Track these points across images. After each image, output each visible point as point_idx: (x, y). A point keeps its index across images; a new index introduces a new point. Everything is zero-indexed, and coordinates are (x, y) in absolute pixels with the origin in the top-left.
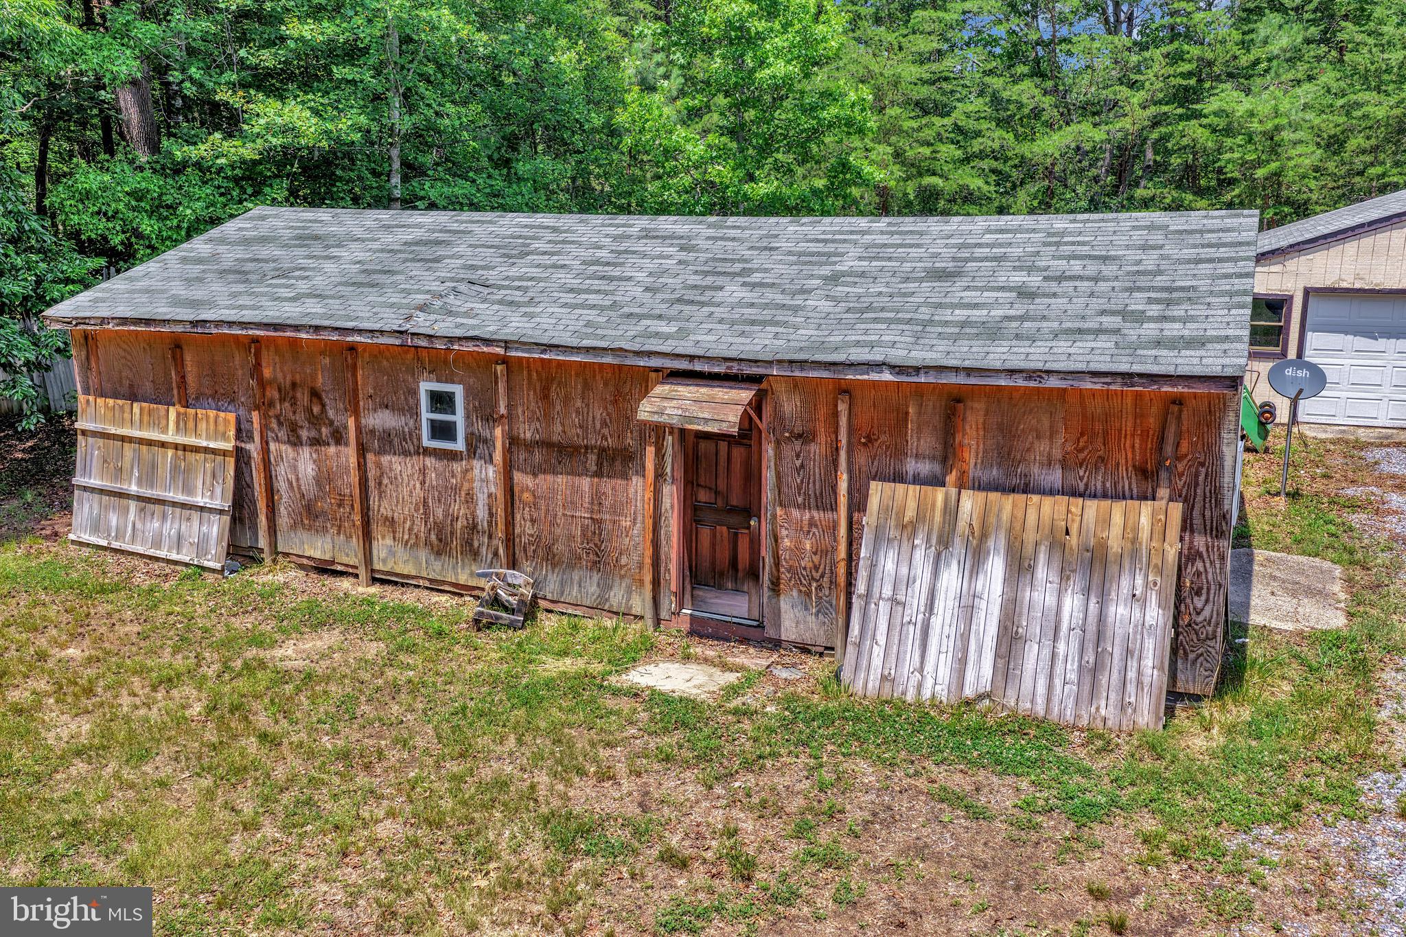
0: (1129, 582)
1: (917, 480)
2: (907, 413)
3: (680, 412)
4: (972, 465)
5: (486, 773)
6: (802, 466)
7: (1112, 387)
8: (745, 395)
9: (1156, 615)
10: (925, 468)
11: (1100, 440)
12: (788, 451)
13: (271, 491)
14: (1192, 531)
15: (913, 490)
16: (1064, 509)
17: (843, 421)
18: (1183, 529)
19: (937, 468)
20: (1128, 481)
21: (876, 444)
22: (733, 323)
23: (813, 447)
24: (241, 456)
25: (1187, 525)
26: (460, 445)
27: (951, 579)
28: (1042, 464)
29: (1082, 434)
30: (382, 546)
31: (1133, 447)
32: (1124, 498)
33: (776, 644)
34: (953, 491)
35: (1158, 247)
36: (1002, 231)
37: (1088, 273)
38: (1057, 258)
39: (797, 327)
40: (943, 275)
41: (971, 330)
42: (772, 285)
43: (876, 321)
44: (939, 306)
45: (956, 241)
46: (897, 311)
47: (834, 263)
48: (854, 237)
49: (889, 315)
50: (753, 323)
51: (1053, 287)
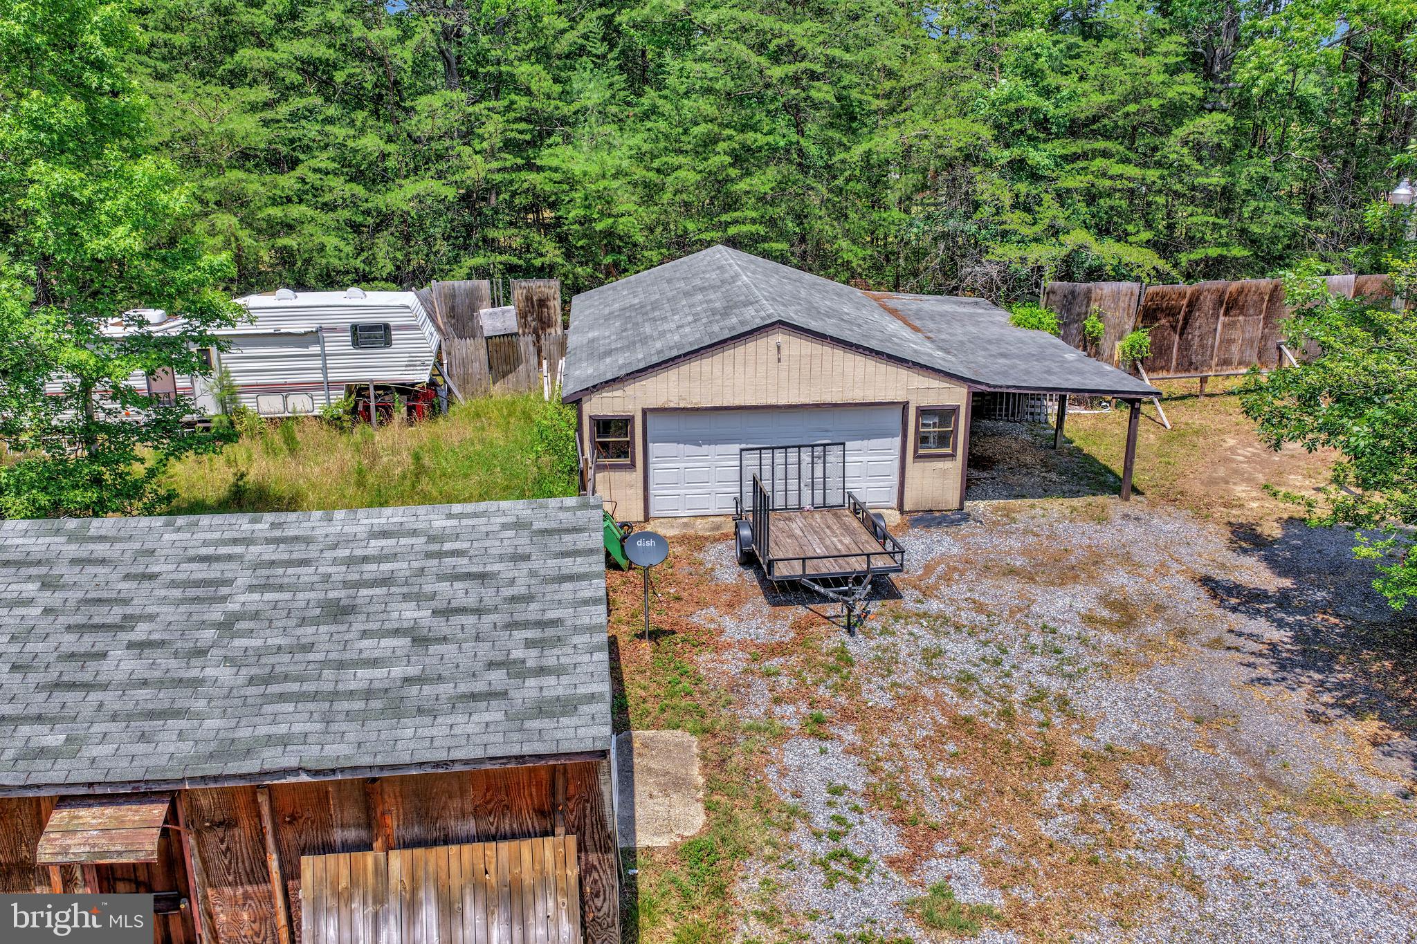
1: (347, 847)
2: (327, 792)
3: (87, 849)
4: (395, 827)
6: (228, 849)
7: (509, 766)
8: (158, 811)
9: (567, 928)
10: (352, 835)
11: (503, 792)
12: (211, 839)
14: (586, 851)
15: (344, 858)
16: (480, 854)
17: (265, 810)
18: (579, 851)
19: (363, 834)
20: (531, 822)
21: (301, 821)
22: (129, 717)
23: (237, 831)
25: (581, 847)
27: (391, 934)
28: (456, 818)
29: (488, 790)
31: (531, 795)
32: (530, 836)
34: (382, 854)
35: (526, 557)
36: (385, 534)
37: (471, 602)
38: (441, 578)
39: (200, 716)
40: (338, 612)
41: (376, 704)
42: (162, 644)
43: (282, 697)
44: (341, 665)
45: (343, 553)
46: (301, 679)
47: (224, 599)
48: (238, 550)
49: (294, 687)
50: (151, 715)
51: (442, 627)
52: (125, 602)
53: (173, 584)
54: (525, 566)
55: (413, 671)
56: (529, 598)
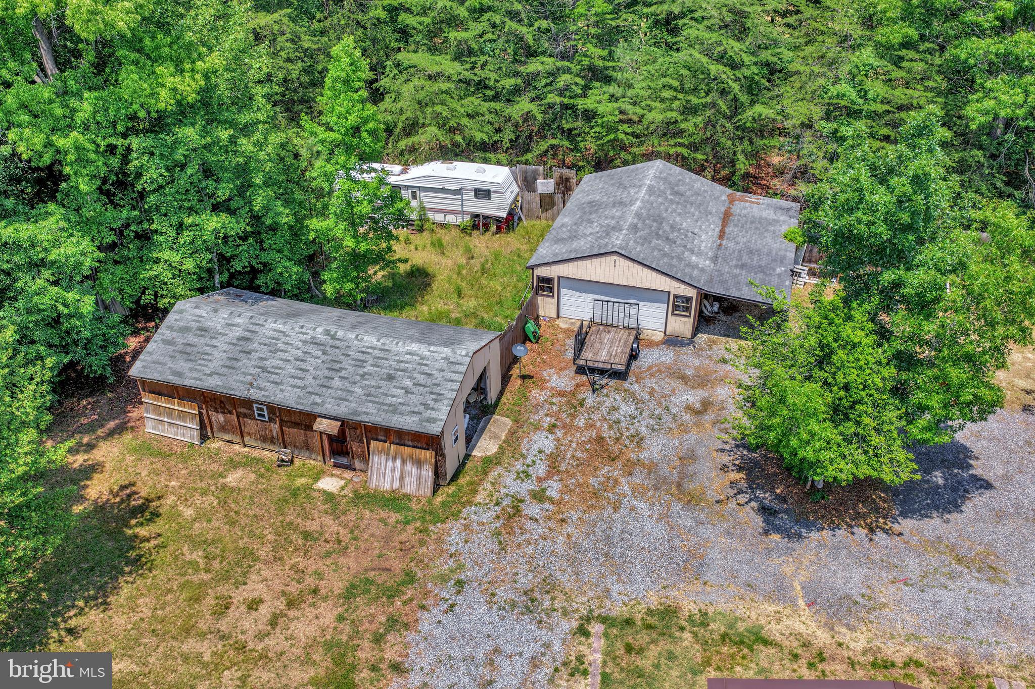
0: (426, 467)
1: (382, 441)
3: (325, 428)
4: (393, 439)
5: (288, 520)
6: (355, 434)
8: (339, 423)
9: (431, 474)
10: (383, 438)
11: (418, 437)
12: (351, 431)
13: (210, 422)
14: (437, 457)
15: (381, 443)
16: (412, 450)
17: (363, 429)
18: (435, 456)
19: (385, 438)
20: (425, 446)
21: (371, 434)
22: (336, 398)
23: (357, 432)
24: (200, 414)
26: (267, 419)
27: (390, 464)
28: (407, 440)
29: (415, 436)
30: (247, 439)
31: (425, 439)
32: (424, 449)
33: (354, 470)
34: (389, 444)
35: (443, 371)
36: (410, 354)
37: (423, 382)
38: (419, 373)
39: (351, 402)
40: (390, 378)
41: (391, 409)
42: (346, 378)
43: (370, 401)
44: (386, 395)
45: (397, 358)
46: (376, 397)
47: (364, 367)
48: (371, 351)
49: (373, 399)
50: (341, 399)
51: (415, 389)
52: (341, 363)
53: (353, 359)
54: (442, 373)
55: (402, 401)
56: (438, 385)
